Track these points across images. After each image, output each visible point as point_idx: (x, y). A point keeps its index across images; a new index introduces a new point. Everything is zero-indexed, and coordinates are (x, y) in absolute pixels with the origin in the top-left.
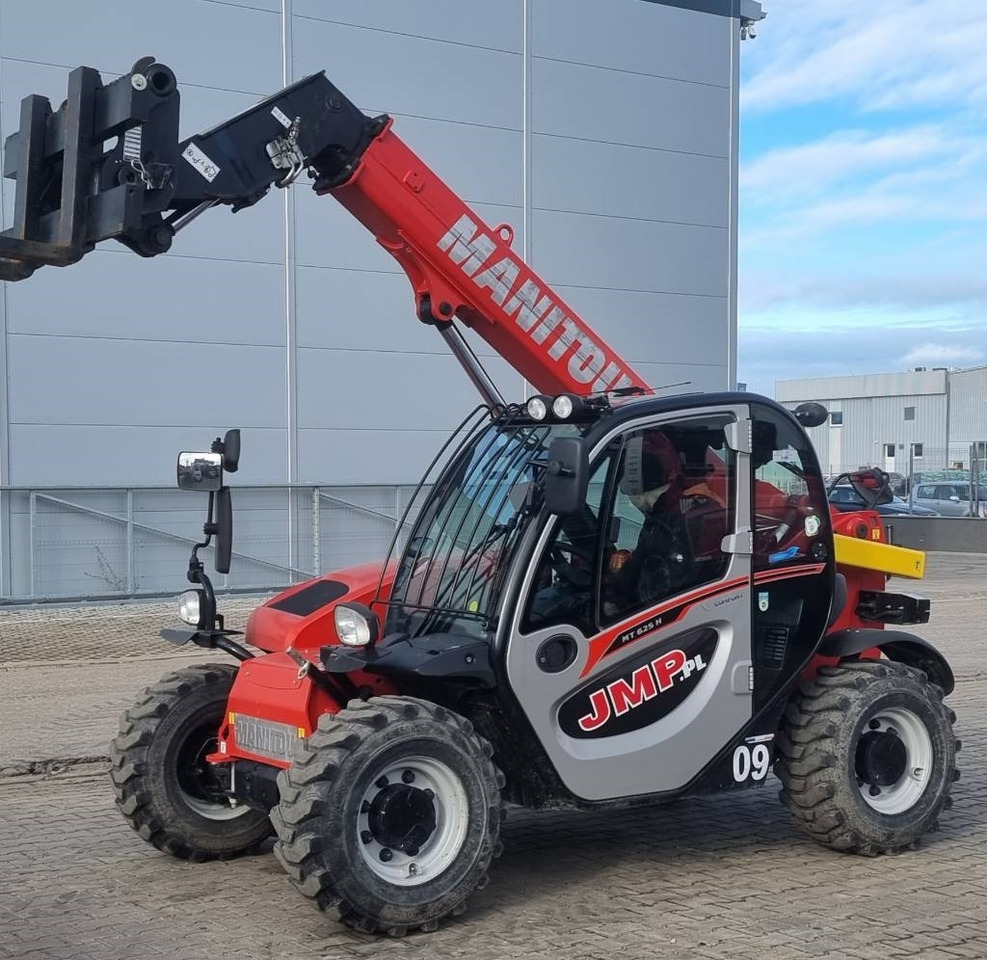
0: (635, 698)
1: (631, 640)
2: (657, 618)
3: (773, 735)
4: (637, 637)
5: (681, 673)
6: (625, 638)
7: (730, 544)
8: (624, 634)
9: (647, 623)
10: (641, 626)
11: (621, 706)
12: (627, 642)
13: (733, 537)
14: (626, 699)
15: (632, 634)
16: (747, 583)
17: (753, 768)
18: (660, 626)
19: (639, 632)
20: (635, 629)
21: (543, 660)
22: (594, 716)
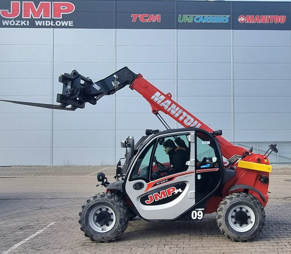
0: (161, 197)
1: (159, 184)
2: (166, 179)
3: (204, 209)
4: (160, 183)
5: (175, 193)
6: (157, 184)
7: (188, 163)
8: (157, 183)
9: (163, 180)
10: (162, 181)
11: (157, 199)
12: (157, 185)
13: (189, 161)
14: (158, 197)
15: (159, 183)
16: (194, 172)
17: (198, 216)
18: (167, 181)
19: (161, 182)
20: (160, 182)
21: (134, 187)
22: (149, 200)
